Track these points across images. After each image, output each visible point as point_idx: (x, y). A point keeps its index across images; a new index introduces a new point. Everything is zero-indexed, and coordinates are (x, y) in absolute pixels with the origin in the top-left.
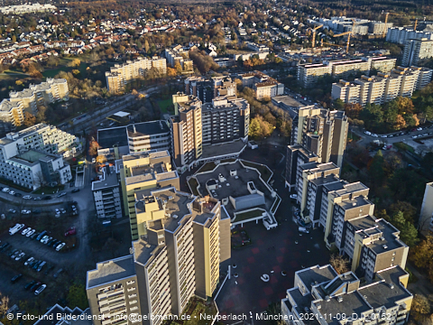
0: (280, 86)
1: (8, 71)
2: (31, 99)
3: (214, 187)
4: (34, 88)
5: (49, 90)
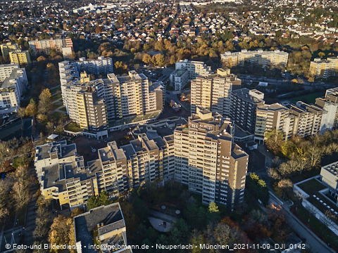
2: (247, 56)
3: (167, 124)
4: (260, 52)
5: (263, 56)
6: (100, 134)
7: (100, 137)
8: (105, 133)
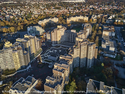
0: (113, 33)
1: (56, 15)
2: (47, 21)
3: (51, 51)
4: (50, 19)
5: (52, 20)
6: (28, 68)
7: (28, 69)
8: (30, 66)
